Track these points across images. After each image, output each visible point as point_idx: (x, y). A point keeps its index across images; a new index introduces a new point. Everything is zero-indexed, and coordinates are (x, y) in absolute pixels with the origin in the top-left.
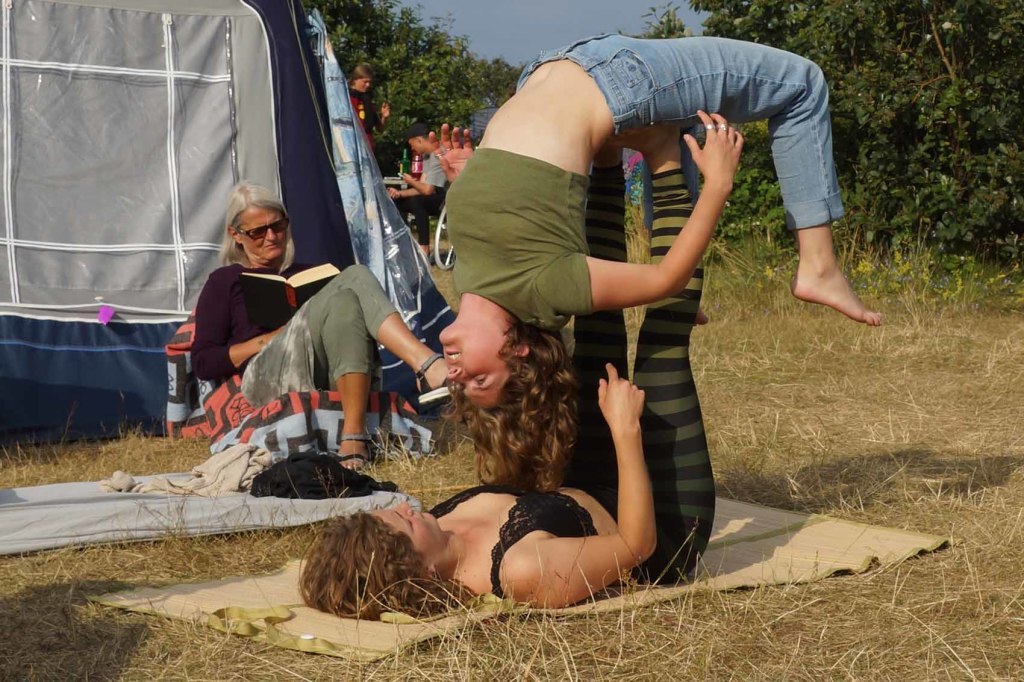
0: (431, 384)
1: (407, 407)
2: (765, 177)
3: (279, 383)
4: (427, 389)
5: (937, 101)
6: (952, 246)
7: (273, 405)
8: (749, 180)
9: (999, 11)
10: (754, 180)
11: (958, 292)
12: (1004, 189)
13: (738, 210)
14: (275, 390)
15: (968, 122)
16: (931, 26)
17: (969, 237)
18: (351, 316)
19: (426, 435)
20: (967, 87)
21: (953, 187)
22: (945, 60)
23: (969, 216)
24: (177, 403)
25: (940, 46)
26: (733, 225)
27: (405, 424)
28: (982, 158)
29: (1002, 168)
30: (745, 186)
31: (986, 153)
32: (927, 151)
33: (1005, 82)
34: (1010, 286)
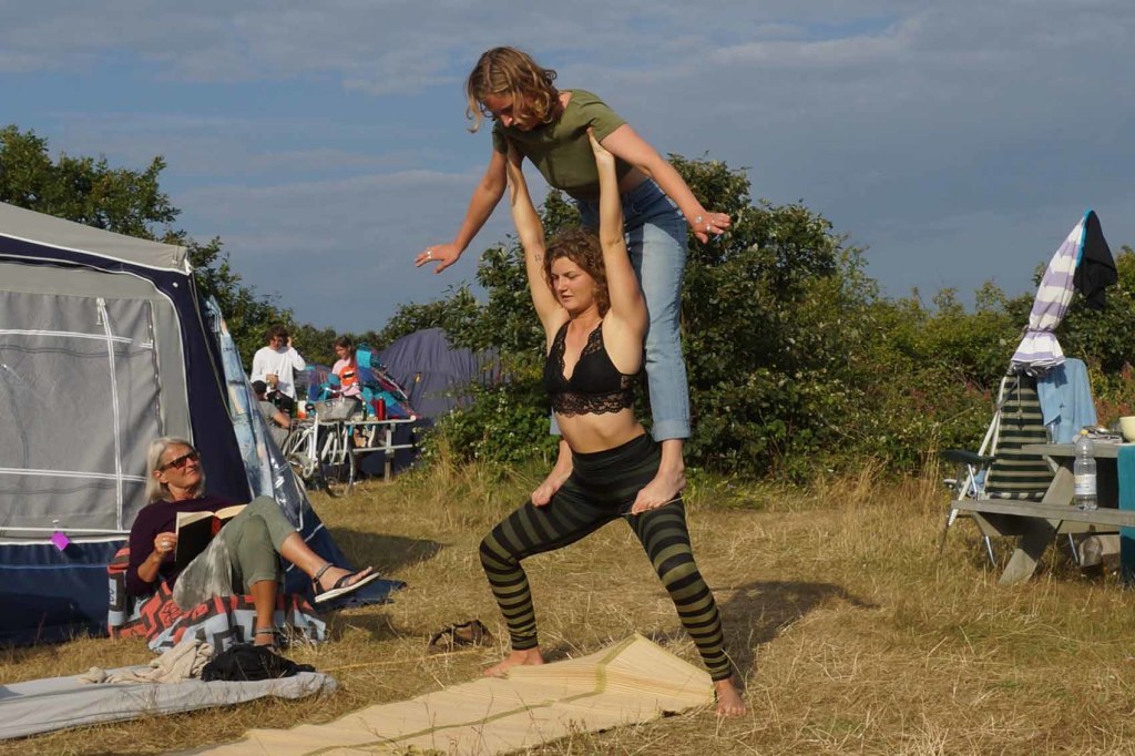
0: (325, 587)
1: (306, 605)
2: (540, 413)
3: (204, 591)
4: (321, 591)
7: (201, 608)
8: (529, 416)
9: (717, 282)
10: (532, 415)
12: (724, 416)
13: (520, 439)
14: (201, 597)
15: (695, 367)
17: (699, 453)
18: (260, 536)
19: (321, 626)
20: (695, 340)
24: (116, 610)
26: (517, 451)
27: (304, 619)
28: (706, 393)
29: (722, 399)
30: (524, 421)
31: (709, 389)
33: (722, 335)
34: (732, 489)
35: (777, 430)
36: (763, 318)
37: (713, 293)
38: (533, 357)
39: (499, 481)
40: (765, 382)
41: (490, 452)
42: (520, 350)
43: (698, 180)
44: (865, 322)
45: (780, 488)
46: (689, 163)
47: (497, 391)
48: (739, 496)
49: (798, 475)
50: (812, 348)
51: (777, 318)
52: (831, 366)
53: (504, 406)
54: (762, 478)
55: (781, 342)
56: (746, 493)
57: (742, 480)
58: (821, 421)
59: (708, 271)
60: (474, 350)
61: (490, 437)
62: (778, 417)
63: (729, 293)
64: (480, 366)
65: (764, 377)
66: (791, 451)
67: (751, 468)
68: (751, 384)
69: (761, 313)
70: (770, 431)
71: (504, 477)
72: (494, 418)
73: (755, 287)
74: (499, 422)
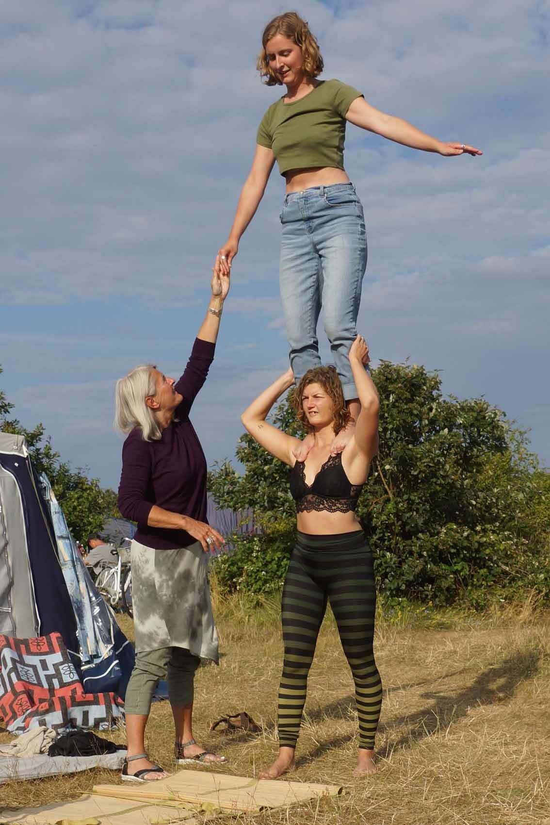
1: (120, 700)
2: (284, 557)
5: (383, 511)
6: (394, 592)
8: (276, 559)
9: (417, 458)
10: (279, 558)
11: (399, 618)
12: (422, 559)
13: (270, 576)
15: (400, 522)
16: (377, 468)
17: (403, 587)
20: (400, 502)
21: (394, 559)
22: (386, 487)
23: (403, 575)
25: (383, 479)
26: (268, 585)
27: (120, 710)
28: (409, 542)
29: (420, 546)
30: (273, 563)
31: (411, 539)
32: (377, 539)
33: (420, 498)
34: (428, 613)
35: (462, 570)
36: (452, 485)
37: (414, 466)
38: (279, 515)
39: (255, 608)
40: (453, 533)
41: (248, 586)
42: (268, 510)
43: (402, 380)
44: (529, 487)
45: (464, 613)
46: (395, 366)
47: (251, 541)
48: (433, 619)
49: (477, 603)
50: (489, 508)
51: (462, 485)
52: (503, 521)
53: (258, 551)
54: (451, 605)
55: (465, 502)
56: (438, 617)
57: (436, 607)
58: (494, 562)
59: (409, 449)
60: (235, 510)
61: (248, 575)
62: (463, 559)
63: (425, 466)
64: (239, 522)
65: (452, 529)
66: (473, 585)
67: (443, 598)
68: (442, 535)
69: (450, 481)
70: (457, 570)
71: (259, 604)
72: (251, 560)
73: (445, 462)
74: (255, 563)
